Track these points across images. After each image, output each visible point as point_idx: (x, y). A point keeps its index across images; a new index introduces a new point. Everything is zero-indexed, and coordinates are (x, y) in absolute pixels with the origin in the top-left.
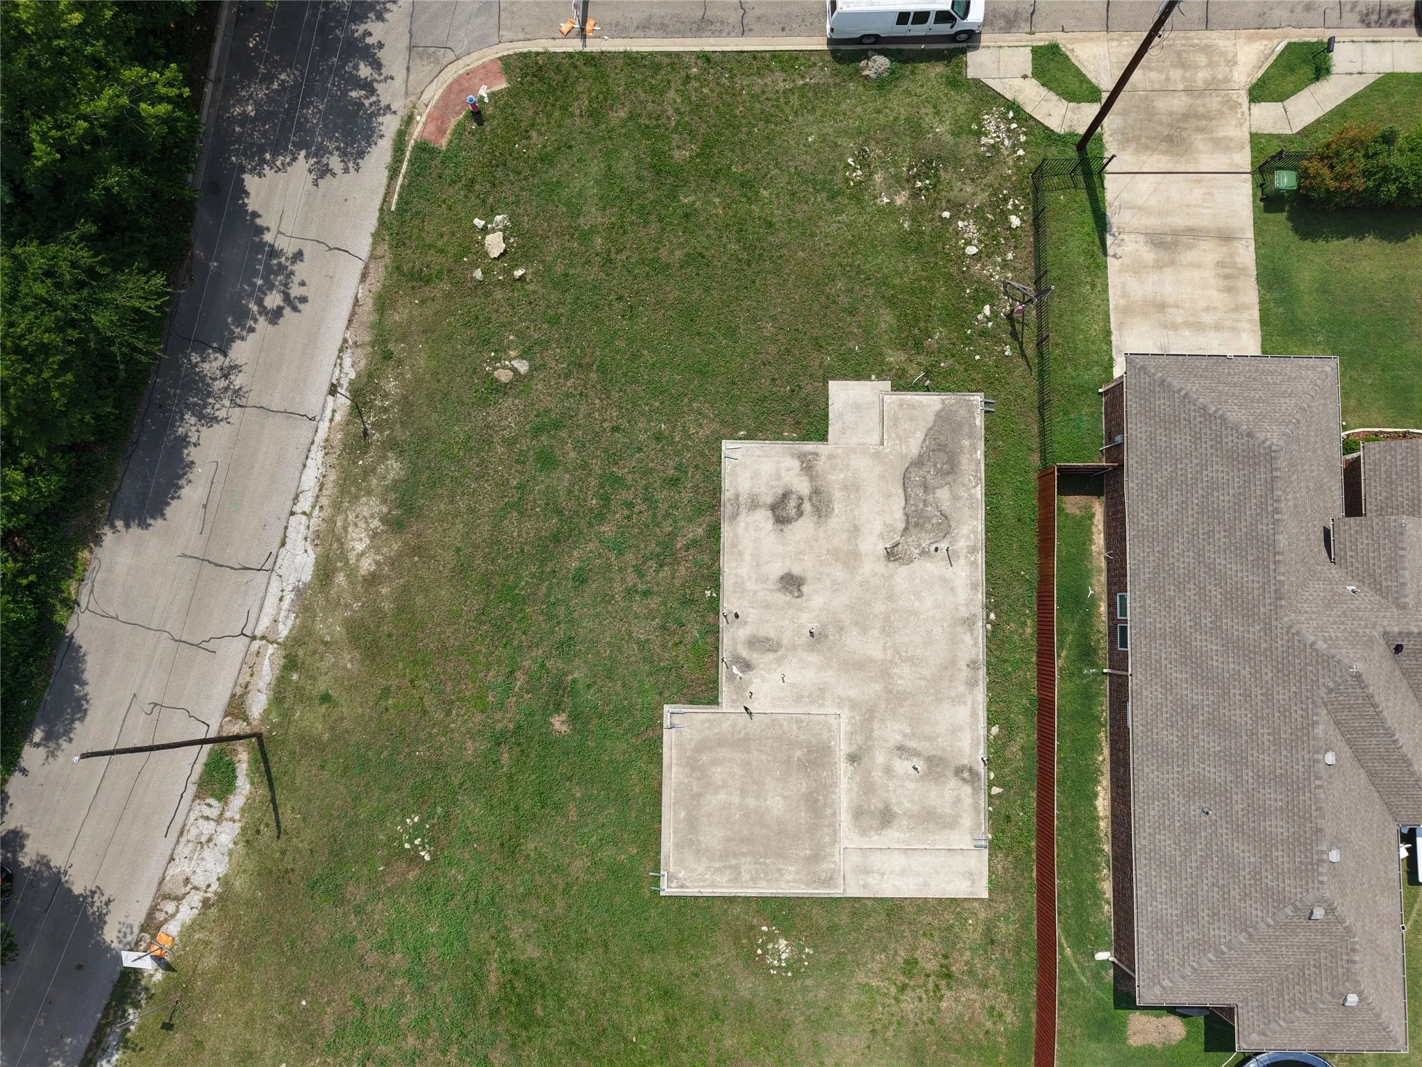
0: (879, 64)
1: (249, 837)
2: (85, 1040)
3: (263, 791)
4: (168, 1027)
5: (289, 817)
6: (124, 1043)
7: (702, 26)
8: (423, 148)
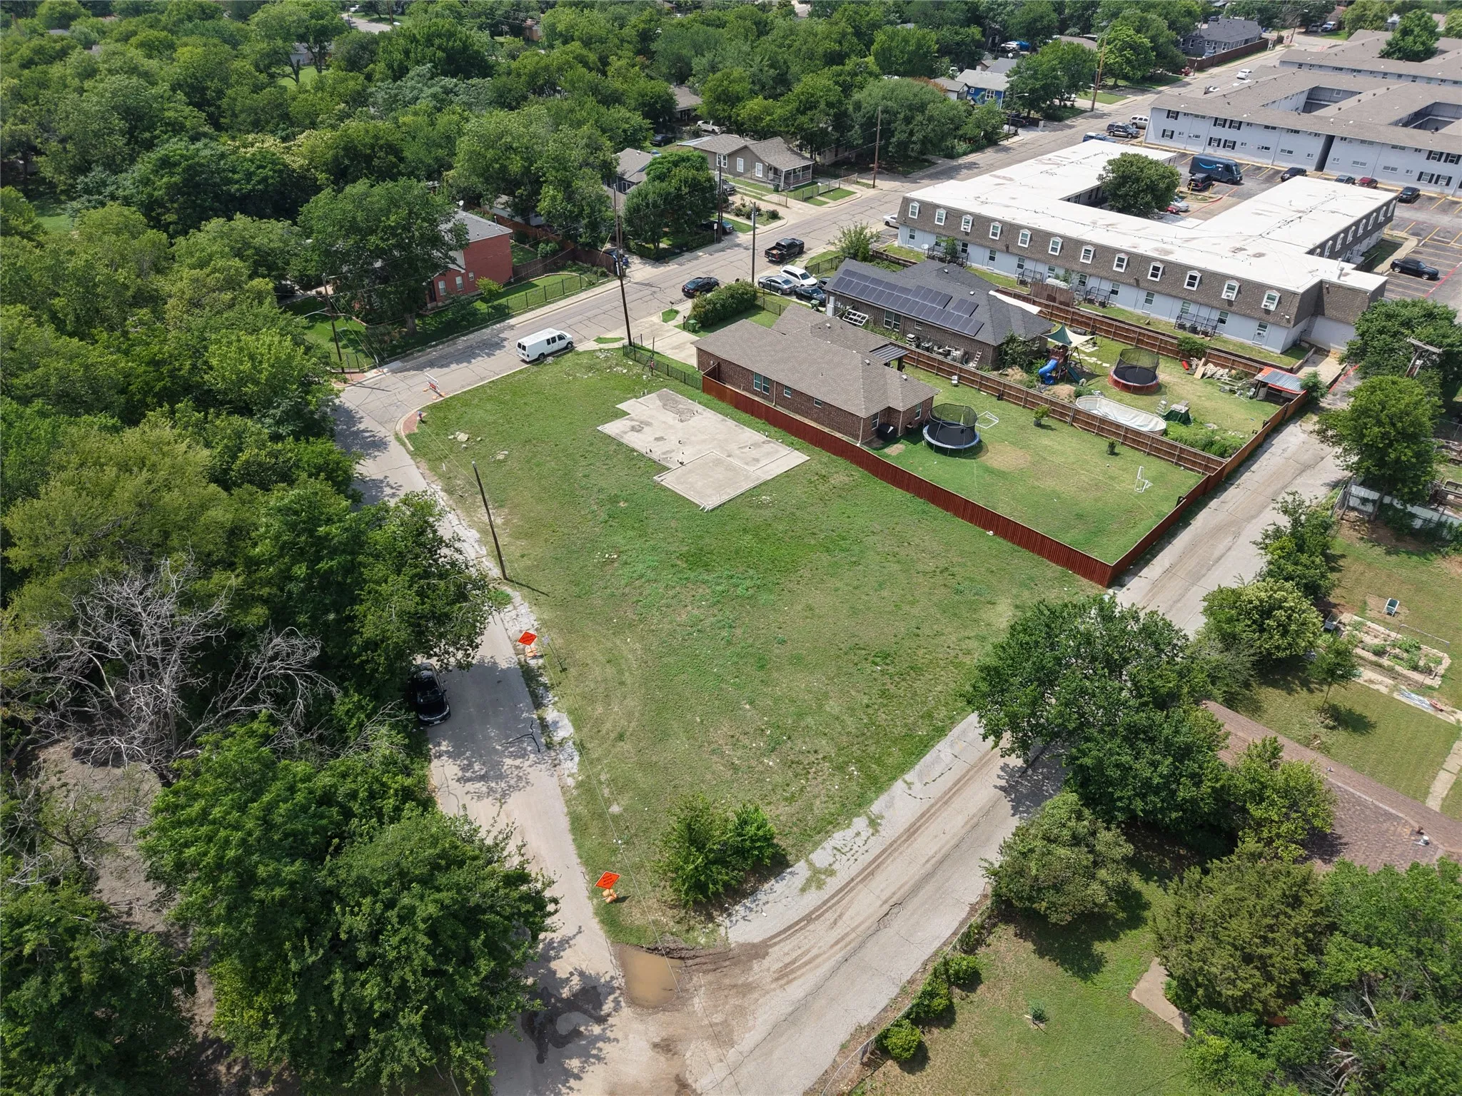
0: (550, 359)
1: (536, 603)
2: (529, 700)
3: (526, 590)
4: (564, 670)
5: (544, 590)
6: (547, 688)
7: (482, 379)
8: (409, 436)
